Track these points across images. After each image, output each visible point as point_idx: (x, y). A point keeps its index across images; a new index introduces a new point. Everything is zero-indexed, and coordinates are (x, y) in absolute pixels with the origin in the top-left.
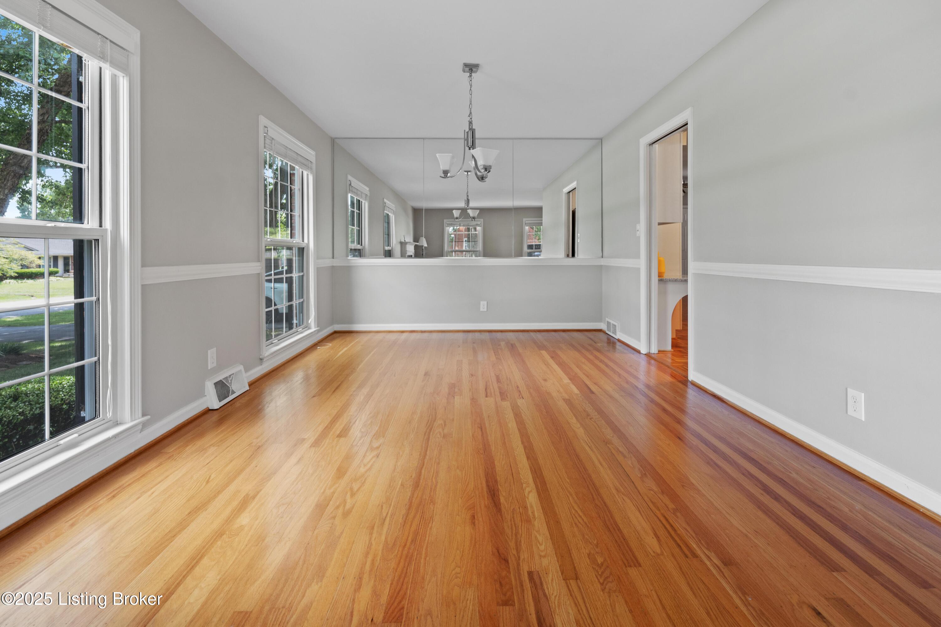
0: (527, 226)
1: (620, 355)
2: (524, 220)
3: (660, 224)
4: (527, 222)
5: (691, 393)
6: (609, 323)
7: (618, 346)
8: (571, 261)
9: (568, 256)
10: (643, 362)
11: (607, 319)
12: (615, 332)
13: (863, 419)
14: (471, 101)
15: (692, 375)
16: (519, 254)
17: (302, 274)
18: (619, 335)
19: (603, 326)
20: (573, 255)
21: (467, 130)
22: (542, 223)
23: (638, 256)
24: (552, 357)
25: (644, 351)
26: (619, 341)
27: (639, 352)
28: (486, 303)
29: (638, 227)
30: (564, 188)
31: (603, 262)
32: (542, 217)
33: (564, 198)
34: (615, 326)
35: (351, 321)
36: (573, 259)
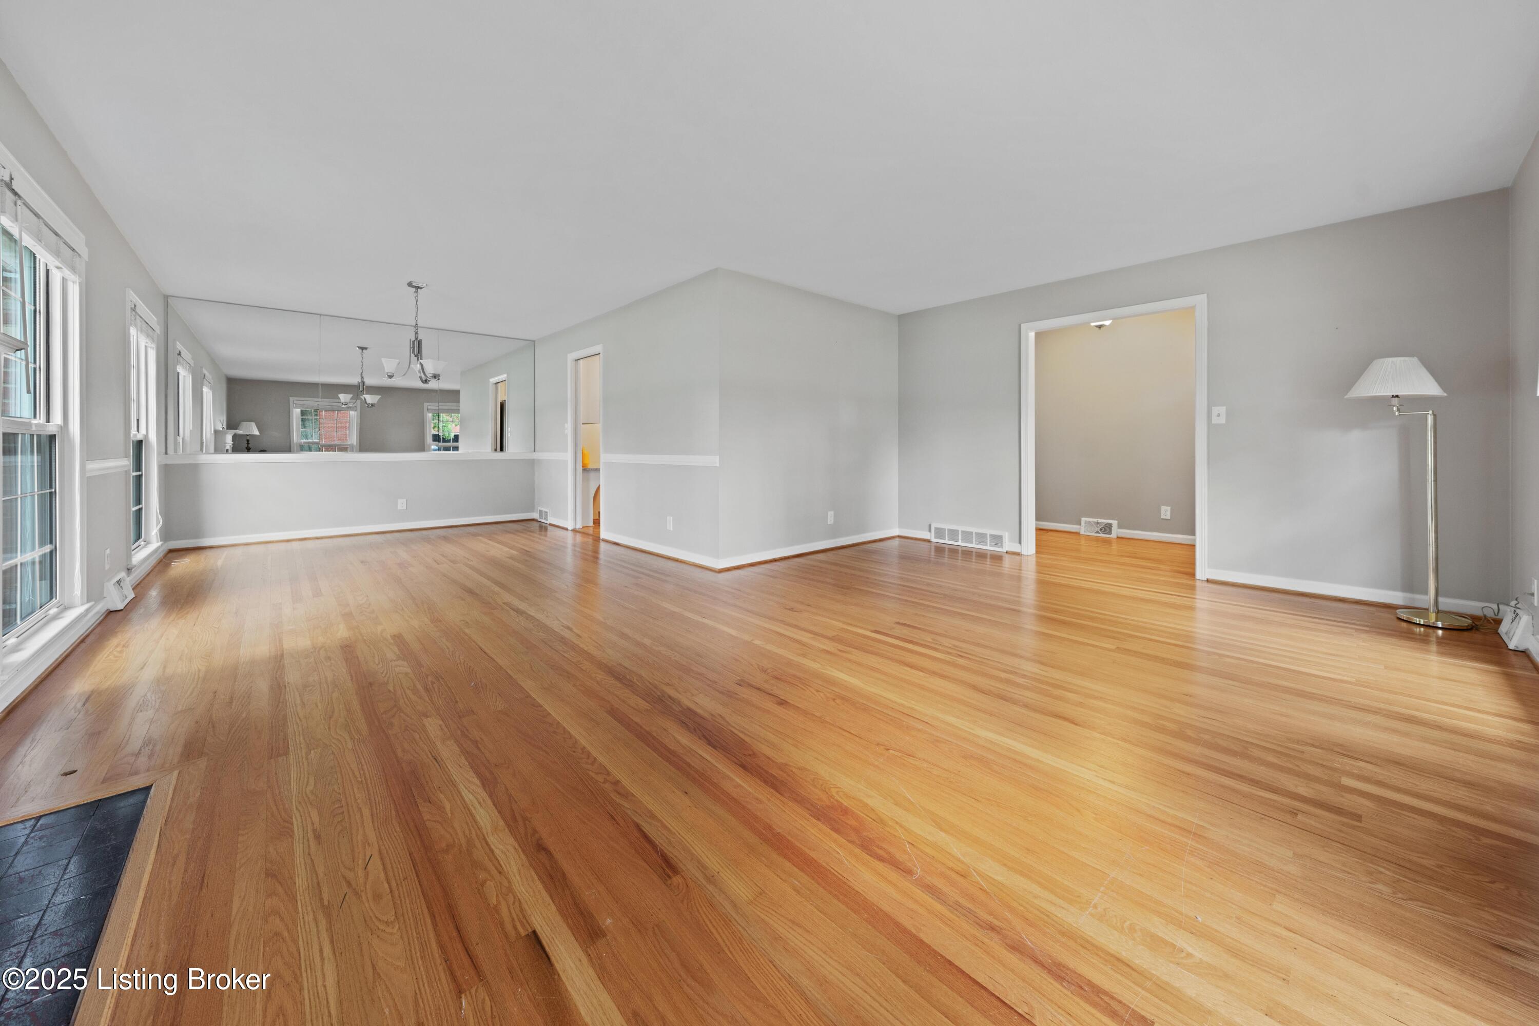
0: (430, 413)
1: (551, 531)
2: (426, 405)
3: (583, 424)
4: (429, 407)
5: (603, 546)
6: (541, 511)
7: (550, 528)
8: (500, 455)
9: (496, 450)
10: (570, 535)
11: (540, 508)
12: (546, 519)
13: (672, 529)
14: (417, 314)
15: (604, 534)
16: (421, 447)
17: (138, 473)
18: (551, 520)
19: (535, 515)
20: (502, 449)
21: (413, 339)
22: (459, 410)
23: (566, 451)
24: (490, 540)
25: (570, 527)
26: (550, 525)
27: (566, 529)
28: (405, 500)
29: (566, 426)
30: (491, 378)
31: (535, 456)
32: (458, 402)
33: (491, 389)
34: (547, 512)
35: (198, 535)
36: (502, 454)
